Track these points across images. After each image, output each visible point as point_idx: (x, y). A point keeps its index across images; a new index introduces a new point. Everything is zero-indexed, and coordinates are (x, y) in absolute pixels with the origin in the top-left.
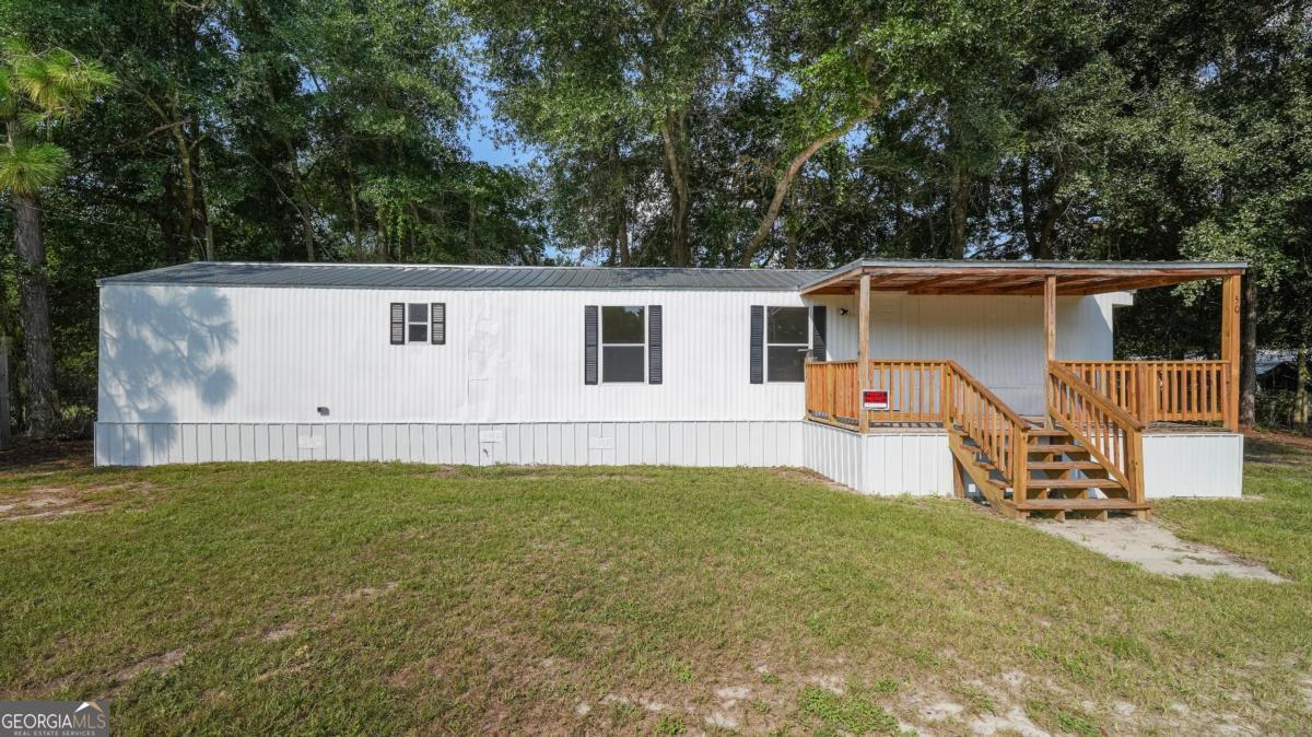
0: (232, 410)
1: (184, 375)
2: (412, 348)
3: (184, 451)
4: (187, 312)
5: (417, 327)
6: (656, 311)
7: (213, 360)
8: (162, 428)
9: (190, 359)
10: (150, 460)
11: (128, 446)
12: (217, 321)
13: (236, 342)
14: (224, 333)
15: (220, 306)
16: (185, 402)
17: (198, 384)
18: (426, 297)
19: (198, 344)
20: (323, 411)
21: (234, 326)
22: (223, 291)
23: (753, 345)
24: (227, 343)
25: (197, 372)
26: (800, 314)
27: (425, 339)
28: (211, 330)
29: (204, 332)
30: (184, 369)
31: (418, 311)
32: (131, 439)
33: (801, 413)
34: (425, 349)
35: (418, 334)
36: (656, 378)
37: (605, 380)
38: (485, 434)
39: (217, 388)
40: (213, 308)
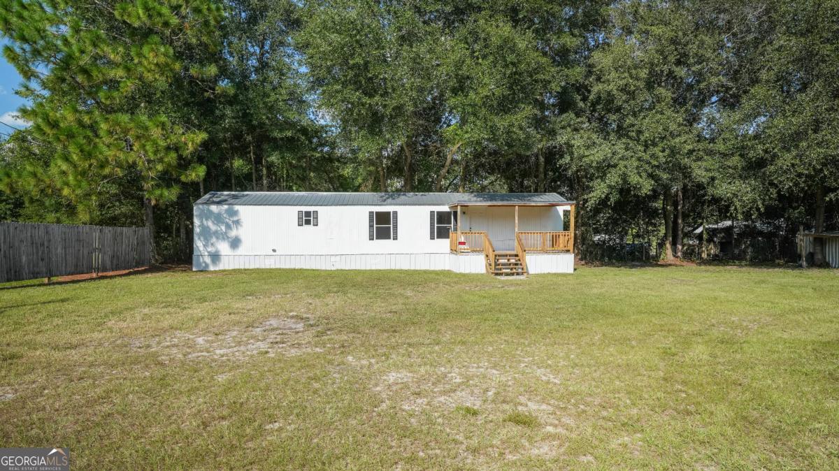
0: (241, 250)
1: (224, 239)
2: (306, 227)
3: (225, 264)
4: (225, 215)
5: (307, 219)
6: (395, 213)
7: (233, 233)
8: (216, 257)
9: (226, 233)
10: (212, 268)
11: (204, 265)
12: (235, 219)
13: (241, 226)
14: (237, 223)
15: (236, 213)
16: (223, 247)
17: (228, 241)
18: (311, 209)
19: (228, 227)
20: (274, 251)
21: (241, 221)
22: (237, 207)
24: (239, 227)
25: (228, 238)
26: (448, 214)
27: (310, 224)
28: (233, 222)
29: (230, 223)
30: (224, 236)
31: (308, 214)
32: (205, 262)
33: (448, 250)
34: (310, 228)
35: (308, 222)
36: (395, 238)
37: (377, 239)
38: (333, 259)
39: (235, 243)
40: (233, 213)
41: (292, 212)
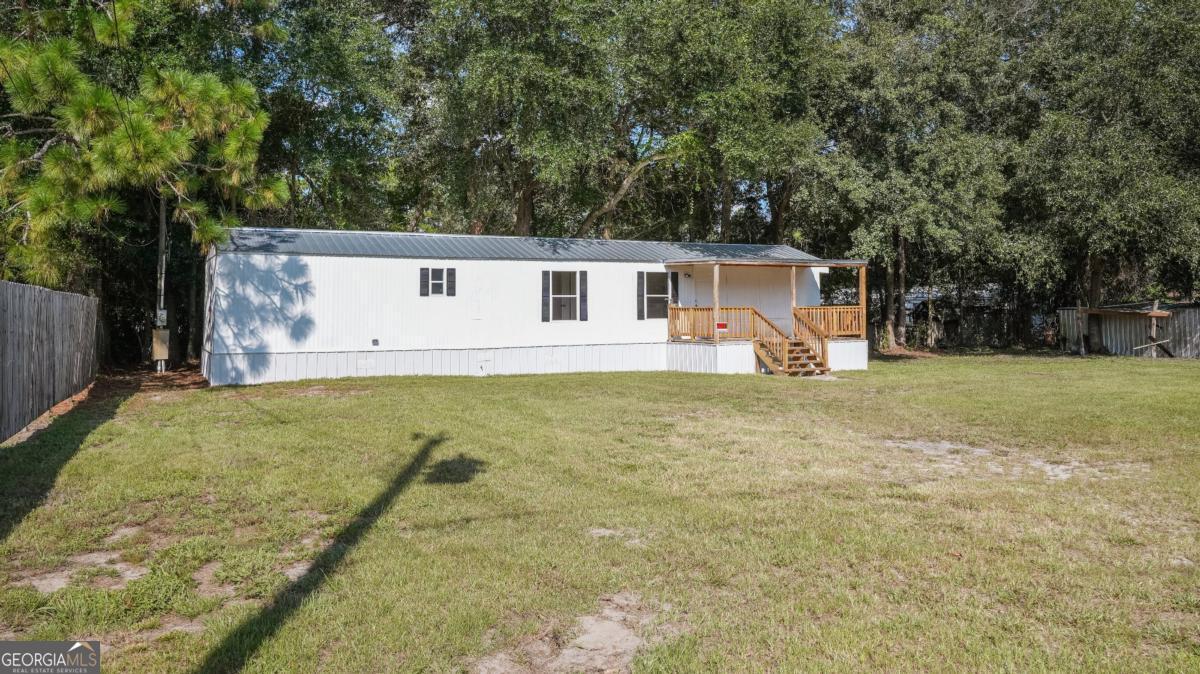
0: (312, 342)
1: (277, 320)
2: (433, 298)
3: (275, 373)
4: (280, 275)
5: (435, 283)
6: (584, 274)
7: (297, 310)
8: (259, 358)
9: (281, 309)
10: (249, 380)
11: (233, 374)
12: (300, 281)
13: (312, 295)
14: (305, 289)
15: (302, 270)
16: (276, 338)
17: (287, 326)
18: (444, 265)
19: (287, 297)
20: (375, 342)
21: (312, 284)
22: (305, 259)
23: (638, 296)
24: (308, 297)
25: (286, 318)
26: (663, 276)
27: (441, 293)
28: (297, 287)
29: (291, 289)
30: (280, 316)
31: (437, 273)
32: (235, 369)
34: (442, 299)
35: (438, 289)
36: (584, 317)
37: (554, 319)
38: (482, 355)
39: (301, 328)
40: (298, 270)
41: (411, 269)
